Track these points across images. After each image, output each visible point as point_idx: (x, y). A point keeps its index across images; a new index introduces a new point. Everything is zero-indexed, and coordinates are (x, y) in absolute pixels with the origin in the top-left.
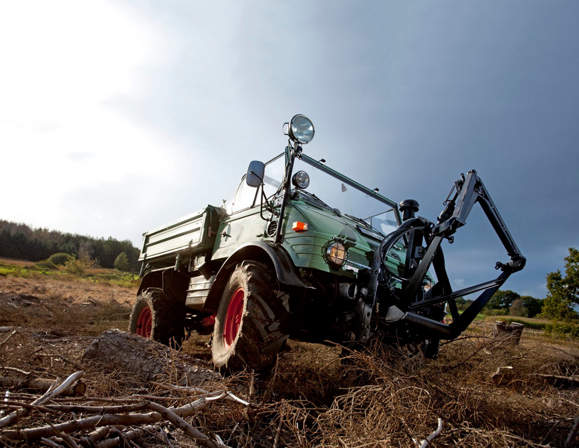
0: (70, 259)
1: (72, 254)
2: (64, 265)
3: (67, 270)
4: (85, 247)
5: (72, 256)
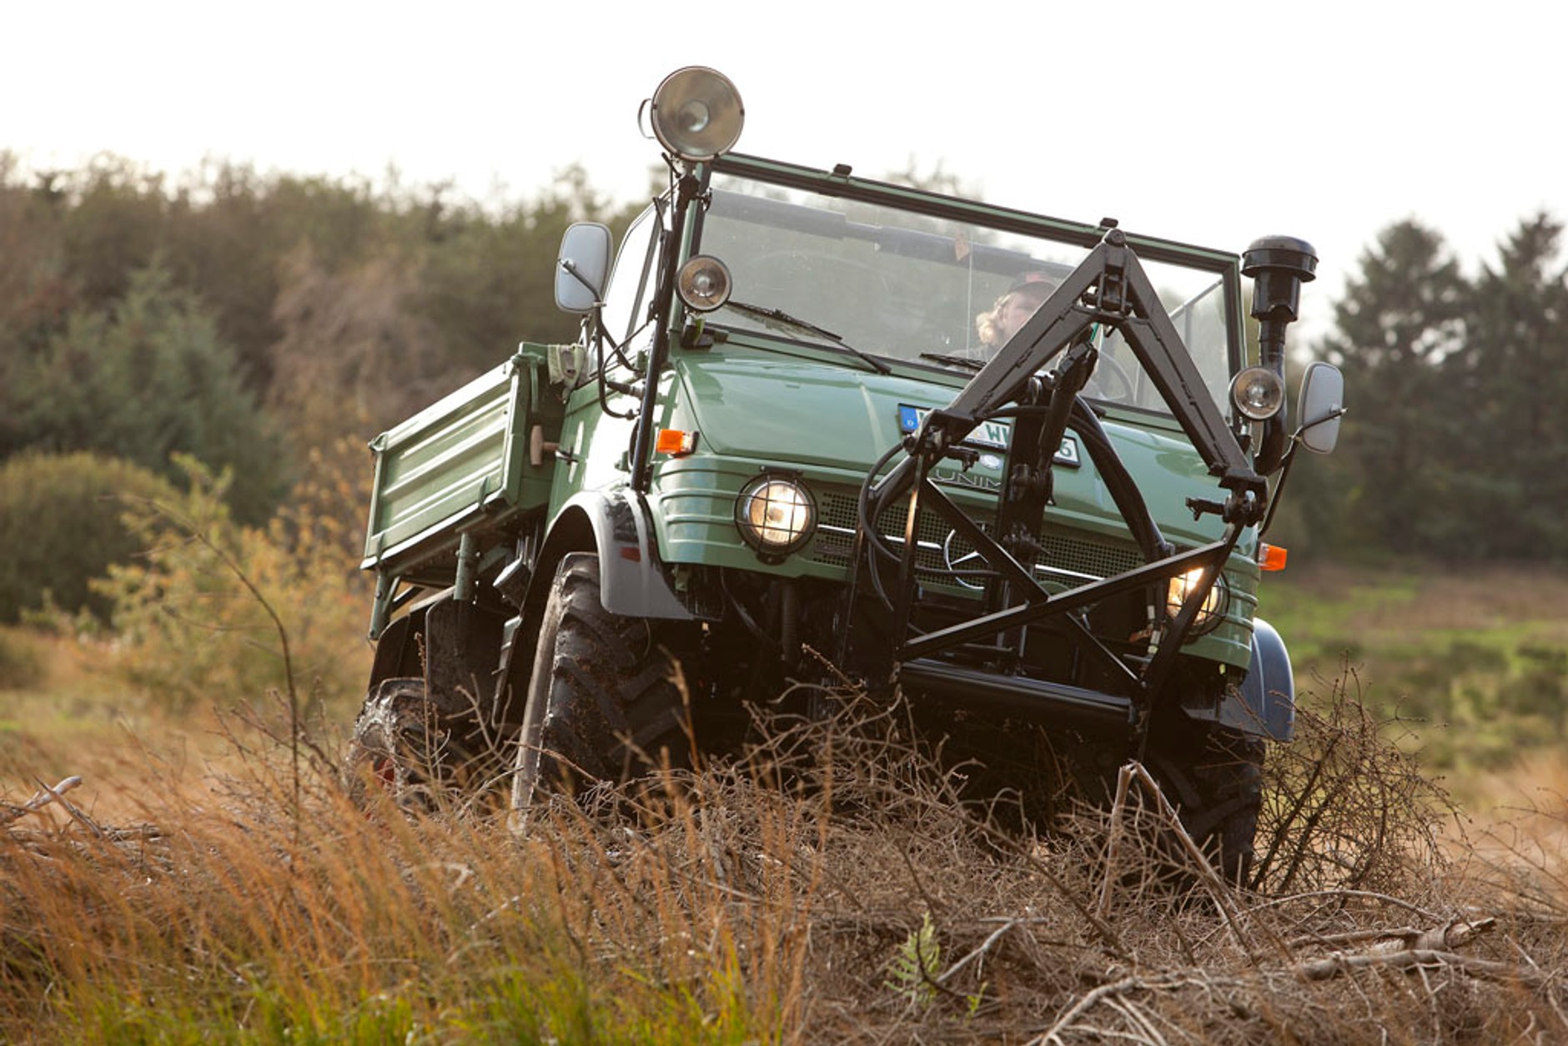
0: (161, 526)
1: (187, 462)
2: (103, 611)
3: (136, 679)
4: (345, 334)
5: (182, 484)
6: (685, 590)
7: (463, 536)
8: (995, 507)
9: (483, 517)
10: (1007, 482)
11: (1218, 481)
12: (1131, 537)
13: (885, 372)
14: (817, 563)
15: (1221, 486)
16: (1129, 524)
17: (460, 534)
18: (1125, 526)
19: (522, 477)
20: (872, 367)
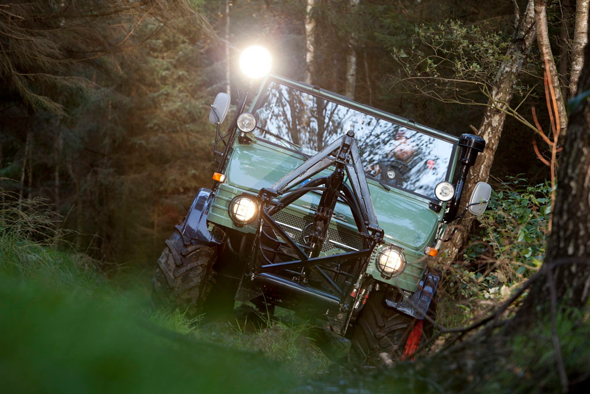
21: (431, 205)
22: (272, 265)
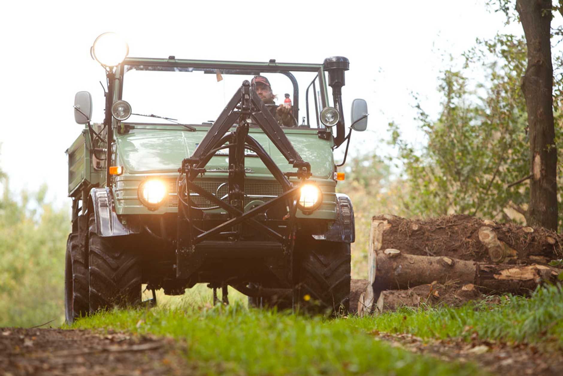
6: (126, 223)
7: (82, 192)
8: (227, 177)
9: (83, 187)
10: (230, 167)
11: (292, 165)
12: (275, 179)
13: (194, 130)
14: (171, 207)
15: (294, 167)
16: (273, 175)
17: (81, 192)
18: (272, 176)
19: (91, 173)
20: (189, 129)
21: (320, 135)
22: (206, 233)
